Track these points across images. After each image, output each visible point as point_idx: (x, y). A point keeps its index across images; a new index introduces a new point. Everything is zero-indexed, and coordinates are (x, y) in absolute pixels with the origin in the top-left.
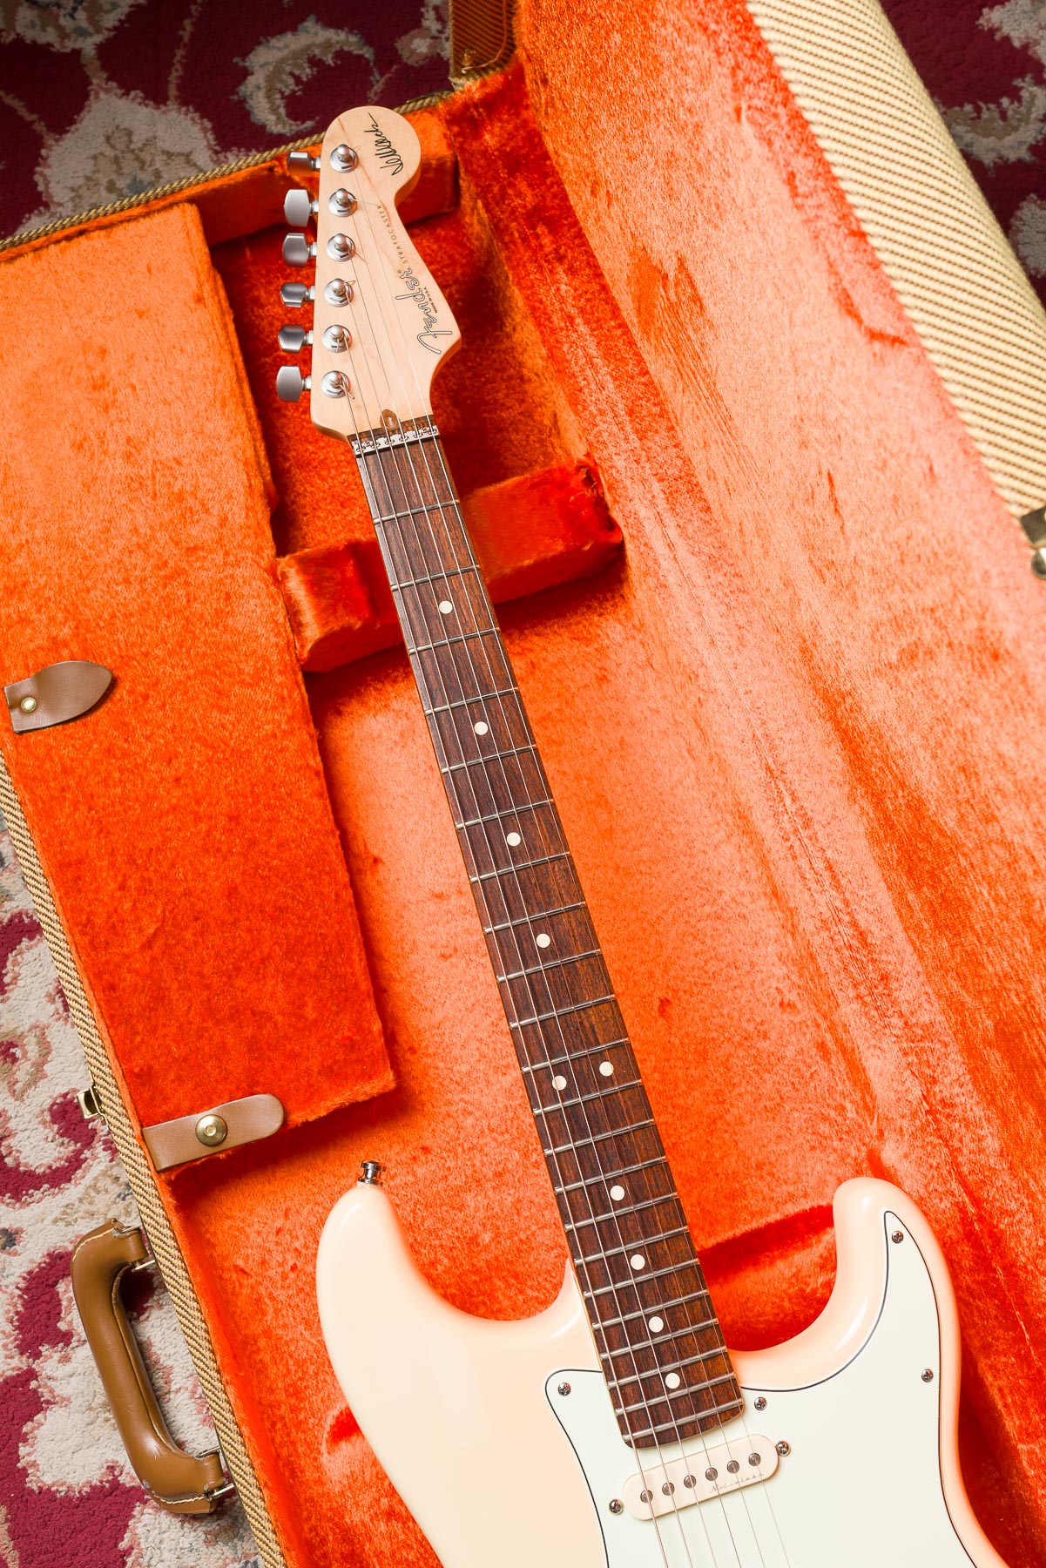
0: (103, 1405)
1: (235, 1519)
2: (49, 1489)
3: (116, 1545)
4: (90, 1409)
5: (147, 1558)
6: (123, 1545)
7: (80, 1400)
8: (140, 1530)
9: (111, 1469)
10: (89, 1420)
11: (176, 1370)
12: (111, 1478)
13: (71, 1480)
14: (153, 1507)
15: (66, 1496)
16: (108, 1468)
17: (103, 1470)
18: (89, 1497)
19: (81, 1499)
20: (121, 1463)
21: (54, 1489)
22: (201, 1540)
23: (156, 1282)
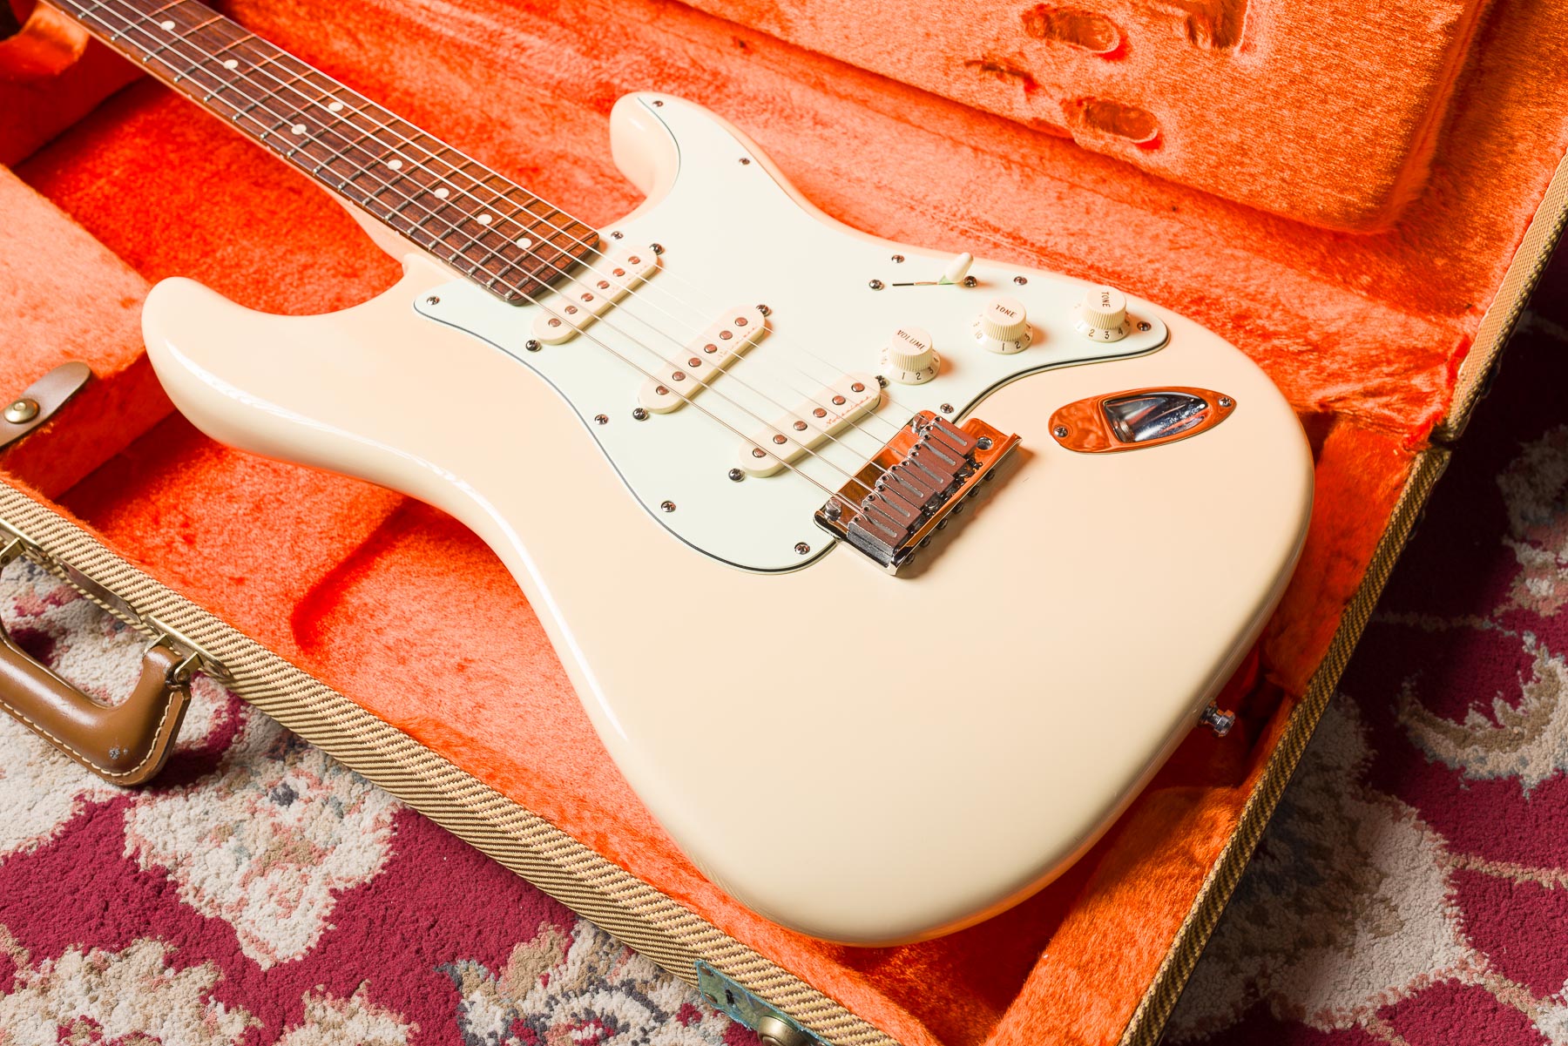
0: (43, 754)
1: (243, 762)
2: (16, 853)
3: (119, 857)
4: (30, 764)
5: (160, 846)
6: (127, 853)
7: (15, 764)
8: (140, 829)
9: (80, 798)
10: (34, 773)
11: (110, 684)
12: (83, 805)
13: (36, 831)
14: (145, 800)
15: (40, 848)
16: (75, 799)
17: (71, 804)
18: (67, 834)
19: (57, 839)
20: (88, 787)
21: (20, 850)
22: (213, 799)
23: (52, 634)
